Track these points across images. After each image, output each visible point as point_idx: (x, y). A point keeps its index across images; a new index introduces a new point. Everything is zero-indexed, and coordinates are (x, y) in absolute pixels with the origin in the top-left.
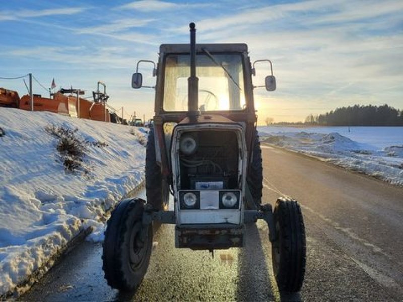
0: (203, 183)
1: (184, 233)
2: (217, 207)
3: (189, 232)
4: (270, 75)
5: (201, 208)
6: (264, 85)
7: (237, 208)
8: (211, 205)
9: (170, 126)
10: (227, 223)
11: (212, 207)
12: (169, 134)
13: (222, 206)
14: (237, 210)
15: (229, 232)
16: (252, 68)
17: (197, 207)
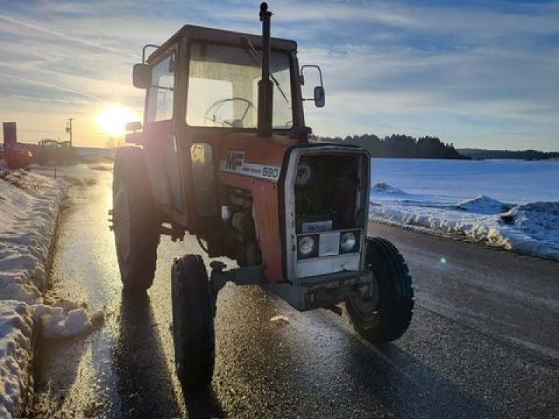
0: (311, 224)
1: (311, 289)
2: (337, 253)
3: (317, 287)
4: (320, 85)
5: (320, 255)
6: (313, 97)
7: (357, 251)
8: (330, 251)
9: (199, 148)
10: (345, 271)
11: (332, 253)
12: (198, 161)
13: (342, 251)
14: (357, 254)
15: (358, 280)
16: (300, 75)
17: (314, 254)
